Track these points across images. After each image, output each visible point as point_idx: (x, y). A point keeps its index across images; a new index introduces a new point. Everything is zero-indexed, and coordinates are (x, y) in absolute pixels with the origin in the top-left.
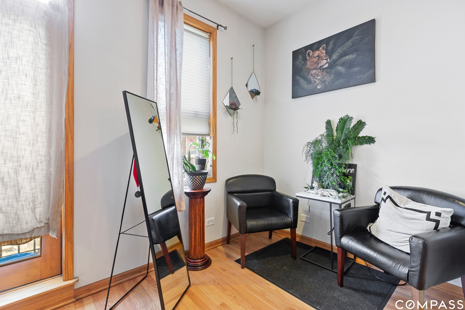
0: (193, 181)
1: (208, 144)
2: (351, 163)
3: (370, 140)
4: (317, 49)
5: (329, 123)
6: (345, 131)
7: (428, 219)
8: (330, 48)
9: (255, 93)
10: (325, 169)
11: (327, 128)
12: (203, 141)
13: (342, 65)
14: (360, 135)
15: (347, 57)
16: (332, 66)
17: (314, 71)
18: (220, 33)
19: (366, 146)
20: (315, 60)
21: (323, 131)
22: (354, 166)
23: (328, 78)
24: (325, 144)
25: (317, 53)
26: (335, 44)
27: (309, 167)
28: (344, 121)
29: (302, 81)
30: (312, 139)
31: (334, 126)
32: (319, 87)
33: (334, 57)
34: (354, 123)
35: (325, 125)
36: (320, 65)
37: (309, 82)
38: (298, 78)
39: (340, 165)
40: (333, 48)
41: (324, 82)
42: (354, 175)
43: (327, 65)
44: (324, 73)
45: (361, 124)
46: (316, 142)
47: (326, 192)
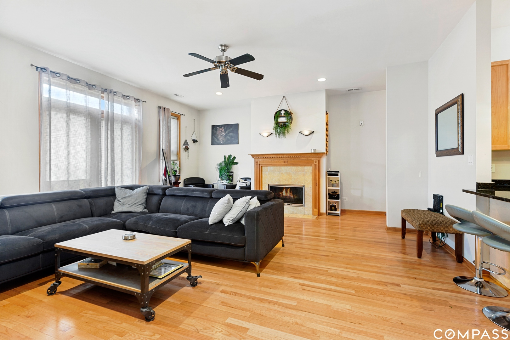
0: (175, 178)
1: (176, 164)
2: (232, 171)
3: (237, 163)
4: (221, 128)
5: (225, 156)
6: (230, 160)
7: (245, 184)
8: (225, 129)
9: (195, 141)
10: (223, 173)
11: (224, 159)
12: (174, 162)
13: (229, 136)
14: (234, 162)
15: (231, 134)
16: (226, 135)
17: (220, 136)
18: (182, 117)
19: (236, 165)
20: (220, 132)
21: (223, 160)
22: (232, 172)
23: (225, 140)
24: (223, 165)
25: (221, 129)
26: (227, 128)
27: (218, 173)
28: (230, 156)
29: (215, 139)
30: (219, 163)
31: (227, 158)
32: (221, 143)
33: (227, 132)
34: (232, 157)
35: (224, 157)
36: (222, 134)
37: (218, 140)
38: (214, 137)
39: (228, 172)
40: (226, 129)
41: (223, 141)
42: (232, 175)
43: (224, 135)
44: (223, 138)
45: (234, 158)
46: (221, 164)
47: (223, 181)
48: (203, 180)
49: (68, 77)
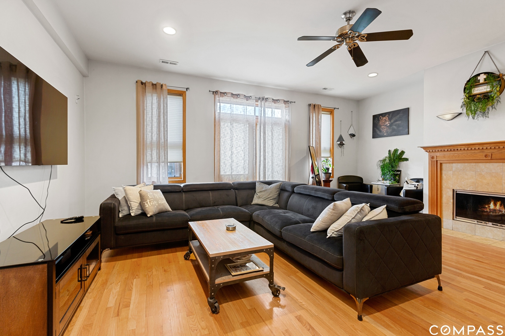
0: (326, 176)
1: (330, 161)
2: (399, 169)
3: (406, 160)
4: (385, 116)
5: (390, 151)
6: (396, 156)
7: (415, 187)
8: (390, 117)
9: (353, 135)
10: (386, 172)
11: (389, 154)
12: (327, 160)
13: (395, 125)
14: (403, 157)
15: (397, 122)
16: (391, 125)
17: (383, 127)
18: (335, 111)
19: (405, 162)
20: (384, 121)
21: (387, 155)
22: (400, 171)
23: (389, 131)
24: (387, 161)
25: (384, 118)
26: (392, 115)
27: (379, 172)
28: (396, 151)
29: (377, 130)
30: (382, 159)
31: (392, 153)
32: (385, 134)
33: (392, 121)
34: (399, 152)
35: (388, 152)
36: (386, 124)
37: (380, 131)
38: (375, 129)
39: (392, 171)
40: (391, 117)
41: (388, 132)
42: (400, 175)
43: (389, 125)
44: (388, 128)
45: (403, 153)
46: (384, 160)
47: (385, 182)
48: (361, 179)
49: (232, 94)
